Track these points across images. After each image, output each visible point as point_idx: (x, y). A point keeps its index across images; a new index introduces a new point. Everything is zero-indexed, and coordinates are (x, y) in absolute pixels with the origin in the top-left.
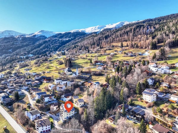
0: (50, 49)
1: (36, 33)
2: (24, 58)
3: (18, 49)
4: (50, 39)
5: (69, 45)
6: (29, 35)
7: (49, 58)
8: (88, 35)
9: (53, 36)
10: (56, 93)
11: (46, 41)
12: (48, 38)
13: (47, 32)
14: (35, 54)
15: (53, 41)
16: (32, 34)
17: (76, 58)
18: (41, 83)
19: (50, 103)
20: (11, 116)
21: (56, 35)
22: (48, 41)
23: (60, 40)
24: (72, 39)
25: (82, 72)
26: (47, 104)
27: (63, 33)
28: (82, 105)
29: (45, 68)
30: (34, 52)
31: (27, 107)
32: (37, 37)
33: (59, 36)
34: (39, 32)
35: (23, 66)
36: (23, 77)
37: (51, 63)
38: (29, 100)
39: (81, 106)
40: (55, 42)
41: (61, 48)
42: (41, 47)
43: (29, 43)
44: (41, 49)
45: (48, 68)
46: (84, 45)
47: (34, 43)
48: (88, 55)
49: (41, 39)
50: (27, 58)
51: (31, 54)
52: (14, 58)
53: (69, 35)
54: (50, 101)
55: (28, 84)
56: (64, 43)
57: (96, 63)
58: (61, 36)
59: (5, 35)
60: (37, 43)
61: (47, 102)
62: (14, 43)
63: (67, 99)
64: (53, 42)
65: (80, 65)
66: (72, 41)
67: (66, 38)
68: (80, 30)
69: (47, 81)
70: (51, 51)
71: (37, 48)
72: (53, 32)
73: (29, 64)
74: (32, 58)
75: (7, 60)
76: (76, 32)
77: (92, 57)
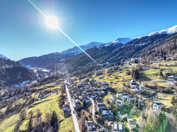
0: (125, 56)
1: (114, 42)
2: (101, 65)
3: (98, 58)
4: (125, 46)
5: (144, 51)
6: (108, 44)
7: (120, 67)
8: (171, 36)
9: (129, 43)
10: (114, 107)
11: (121, 48)
12: (124, 45)
13: (124, 39)
14: (111, 62)
15: (128, 47)
16: (110, 43)
17: (147, 68)
18: (106, 94)
19: (107, 117)
20: (78, 121)
21: (132, 41)
22: (124, 48)
23: (136, 45)
24: (149, 44)
25: (147, 86)
26: (104, 117)
27: (140, 37)
28: (134, 128)
29: (114, 78)
30: (110, 60)
31: (88, 116)
32: (114, 45)
33: (135, 41)
34: (116, 40)
35: (98, 74)
36: (95, 86)
37: (121, 72)
38: (92, 110)
39: (132, 128)
40: (130, 49)
41: (136, 55)
42: (117, 55)
43: (107, 52)
44: (116, 57)
45: (116, 78)
46: (162, 50)
47: (111, 52)
48: (162, 63)
49: (118, 46)
50: (104, 66)
51: (108, 62)
52: (94, 66)
53: (146, 39)
54: (107, 115)
55: (96, 94)
56: (139, 49)
57: (168, 75)
58: (137, 41)
59: (91, 46)
60: (114, 51)
61: (104, 116)
62: (95, 53)
63: (122, 116)
64: (128, 49)
65: (148, 76)
66: (148, 46)
67: (142, 43)
68: (160, 32)
69: (111, 93)
70: (126, 59)
71: (113, 56)
72: (130, 38)
73: (103, 72)
74: (108, 66)
75: (89, 68)
76: (154, 35)
77: (166, 66)
